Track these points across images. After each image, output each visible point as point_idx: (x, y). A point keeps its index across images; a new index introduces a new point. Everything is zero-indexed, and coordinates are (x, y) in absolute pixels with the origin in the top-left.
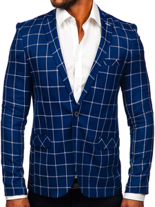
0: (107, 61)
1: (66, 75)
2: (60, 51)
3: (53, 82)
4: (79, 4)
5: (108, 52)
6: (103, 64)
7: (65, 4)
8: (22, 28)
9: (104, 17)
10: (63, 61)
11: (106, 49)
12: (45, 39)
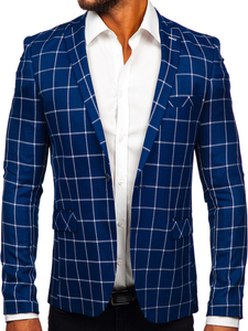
0: (174, 100)
1: (97, 116)
2: (89, 79)
3: (77, 126)
4: (124, 5)
5: (173, 85)
6: (168, 106)
7: (99, 5)
8: (32, 44)
9: (166, 26)
10: (93, 93)
11: (171, 80)
12: (67, 59)
